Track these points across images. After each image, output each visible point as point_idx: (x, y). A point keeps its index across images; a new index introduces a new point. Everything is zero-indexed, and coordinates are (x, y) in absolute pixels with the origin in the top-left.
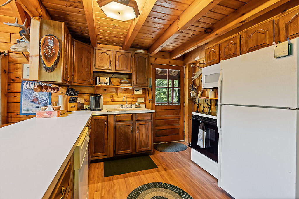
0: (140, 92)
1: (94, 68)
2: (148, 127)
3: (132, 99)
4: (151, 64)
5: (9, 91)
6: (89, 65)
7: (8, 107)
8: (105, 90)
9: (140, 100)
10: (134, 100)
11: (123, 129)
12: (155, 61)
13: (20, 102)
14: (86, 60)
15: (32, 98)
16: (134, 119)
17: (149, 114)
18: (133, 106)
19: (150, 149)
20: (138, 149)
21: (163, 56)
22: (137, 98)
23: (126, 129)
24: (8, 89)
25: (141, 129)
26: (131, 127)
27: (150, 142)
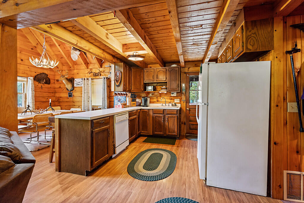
0: (175, 95)
1: (144, 81)
2: (174, 119)
3: (171, 100)
4: (185, 73)
5: (110, 96)
6: (140, 80)
7: (110, 103)
8: (153, 94)
9: (177, 101)
10: (172, 101)
11: (158, 119)
12: (188, 70)
13: (114, 101)
14: (139, 78)
15: (118, 99)
16: (165, 113)
17: (175, 110)
18: (170, 105)
19: (176, 135)
20: (168, 133)
21: (195, 65)
22: (174, 99)
23: (160, 119)
24: (110, 95)
25: (169, 120)
26: (163, 118)
27: (176, 130)
